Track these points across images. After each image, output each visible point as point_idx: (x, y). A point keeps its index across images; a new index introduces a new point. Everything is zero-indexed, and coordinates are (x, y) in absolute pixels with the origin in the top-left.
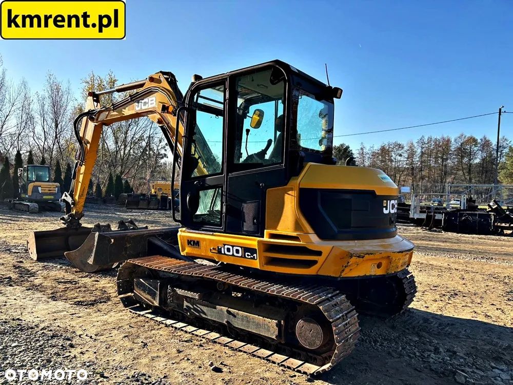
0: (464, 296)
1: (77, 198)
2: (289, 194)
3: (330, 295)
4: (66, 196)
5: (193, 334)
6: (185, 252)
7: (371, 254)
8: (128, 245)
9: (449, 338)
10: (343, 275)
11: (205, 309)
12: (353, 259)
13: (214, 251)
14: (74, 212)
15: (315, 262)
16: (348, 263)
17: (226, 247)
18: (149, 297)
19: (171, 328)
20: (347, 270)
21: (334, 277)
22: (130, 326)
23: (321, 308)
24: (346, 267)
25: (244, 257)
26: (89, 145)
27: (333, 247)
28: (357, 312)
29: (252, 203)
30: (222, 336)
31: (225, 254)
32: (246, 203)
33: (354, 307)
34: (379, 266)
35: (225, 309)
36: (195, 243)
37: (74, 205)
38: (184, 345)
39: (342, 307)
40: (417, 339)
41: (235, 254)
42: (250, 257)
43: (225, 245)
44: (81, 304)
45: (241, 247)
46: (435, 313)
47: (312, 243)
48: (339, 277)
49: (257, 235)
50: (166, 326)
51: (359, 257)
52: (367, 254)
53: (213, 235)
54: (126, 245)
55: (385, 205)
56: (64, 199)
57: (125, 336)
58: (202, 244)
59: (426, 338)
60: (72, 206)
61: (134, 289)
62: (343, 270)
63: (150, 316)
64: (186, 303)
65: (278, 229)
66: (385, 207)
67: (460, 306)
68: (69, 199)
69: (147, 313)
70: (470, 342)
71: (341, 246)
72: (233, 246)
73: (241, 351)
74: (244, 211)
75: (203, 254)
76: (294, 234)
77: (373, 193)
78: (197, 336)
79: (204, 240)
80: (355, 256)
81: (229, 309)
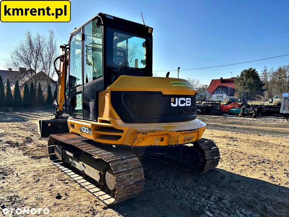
0: (269, 164)
1: (59, 103)
2: (106, 95)
3: (125, 157)
4: (55, 102)
5: (70, 177)
6: (71, 130)
7: (152, 132)
8: (60, 127)
9: (228, 190)
10: (134, 145)
11: (76, 163)
12: (140, 135)
13: (79, 130)
14: (58, 111)
15: (120, 137)
16: (136, 137)
17: (83, 127)
18: (59, 155)
19: (63, 173)
20: (136, 142)
21: (129, 146)
22: (43, 170)
23: (110, 164)
24: (135, 140)
25: (89, 133)
26: (61, 74)
27: (130, 127)
28: (143, 168)
29: (93, 101)
30: (83, 179)
31: (83, 132)
32: (90, 102)
33: (142, 165)
34: (162, 140)
35: (82, 163)
36: (73, 126)
37: (58, 107)
38: (58, 182)
39: (130, 165)
40: (205, 189)
41: (86, 132)
42: (91, 134)
43: (82, 126)
44: (34, 158)
45: (88, 128)
46: (235, 173)
47: (117, 125)
48: (132, 146)
49: (95, 121)
50: (61, 171)
51: (143, 133)
52: (149, 132)
53: (78, 121)
54: (58, 127)
55: (173, 101)
56: (54, 104)
57: (34, 176)
58: (75, 126)
59: (212, 189)
60: (57, 107)
61: (54, 151)
62: (134, 142)
63: (58, 165)
64: (70, 160)
65: (103, 117)
66: (172, 102)
67: (257, 169)
68: (56, 104)
69: (58, 164)
70: (241, 194)
71: (134, 127)
72: (85, 127)
73: (84, 188)
74: (90, 106)
75: (76, 132)
76: (108, 120)
77: (160, 93)
78: (71, 177)
79: (75, 123)
80: (140, 133)
81: (84, 164)
